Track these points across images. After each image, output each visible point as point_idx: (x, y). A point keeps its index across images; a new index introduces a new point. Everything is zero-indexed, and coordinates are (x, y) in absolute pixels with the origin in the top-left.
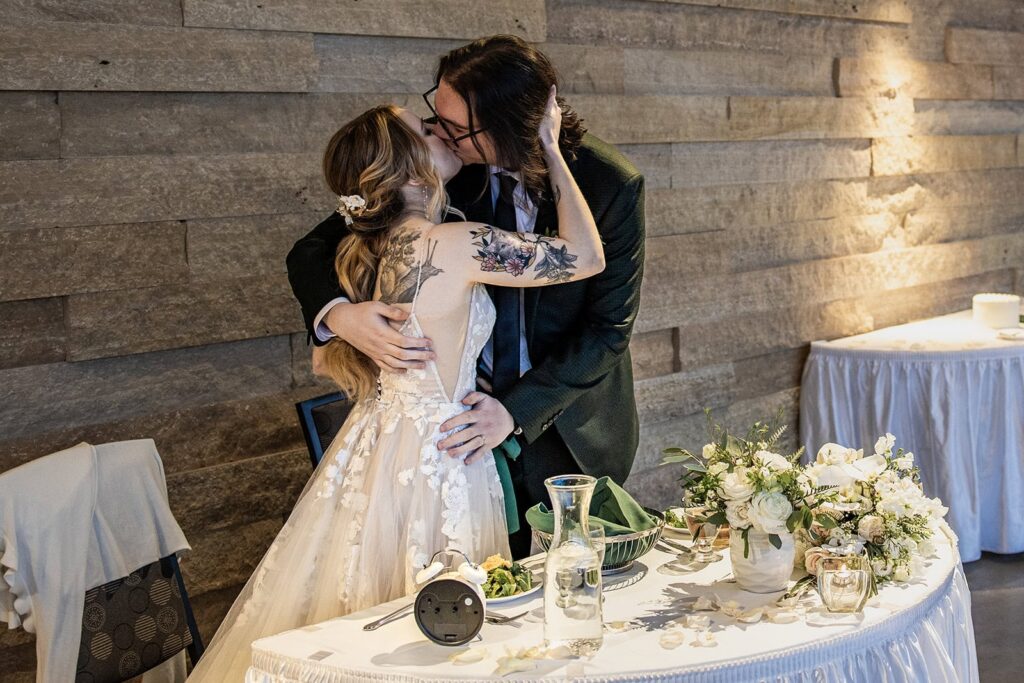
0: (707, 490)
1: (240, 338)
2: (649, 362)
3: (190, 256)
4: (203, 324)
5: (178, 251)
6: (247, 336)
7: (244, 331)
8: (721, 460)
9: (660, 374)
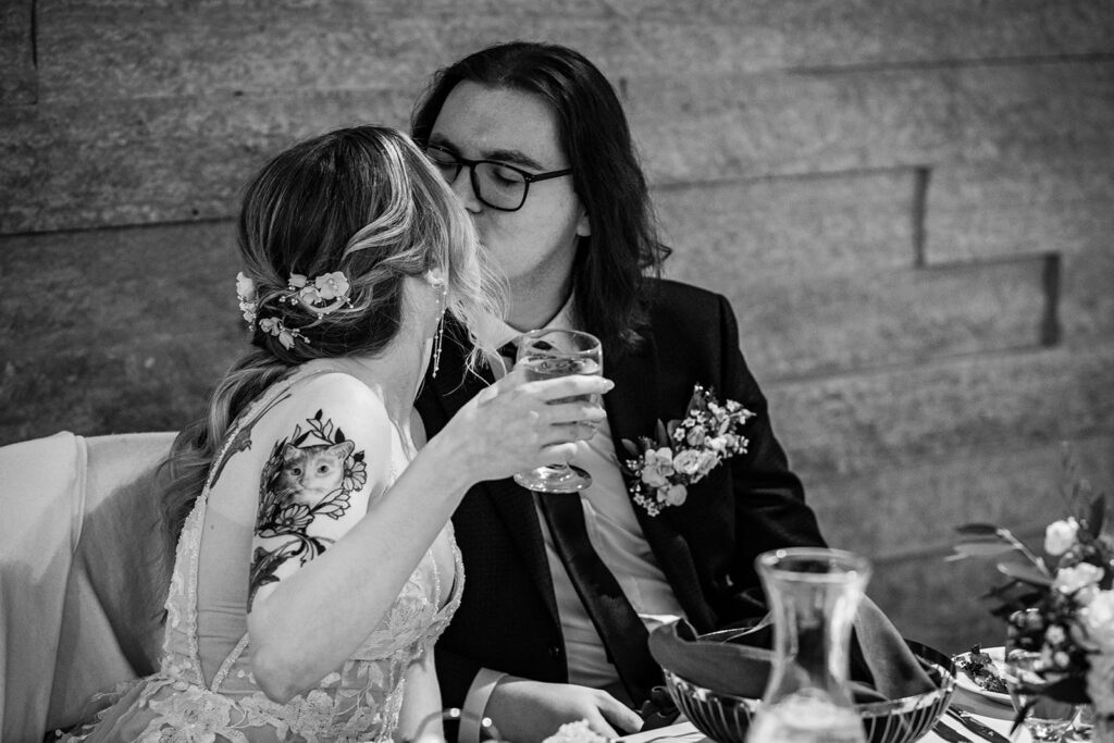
0: (1047, 624)
1: (139, 221)
2: (990, 323)
3: (40, 49)
4: (63, 189)
5: (16, 37)
6: (153, 217)
7: (146, 209)
8: (1088, 559)
9: (1017, 350)
